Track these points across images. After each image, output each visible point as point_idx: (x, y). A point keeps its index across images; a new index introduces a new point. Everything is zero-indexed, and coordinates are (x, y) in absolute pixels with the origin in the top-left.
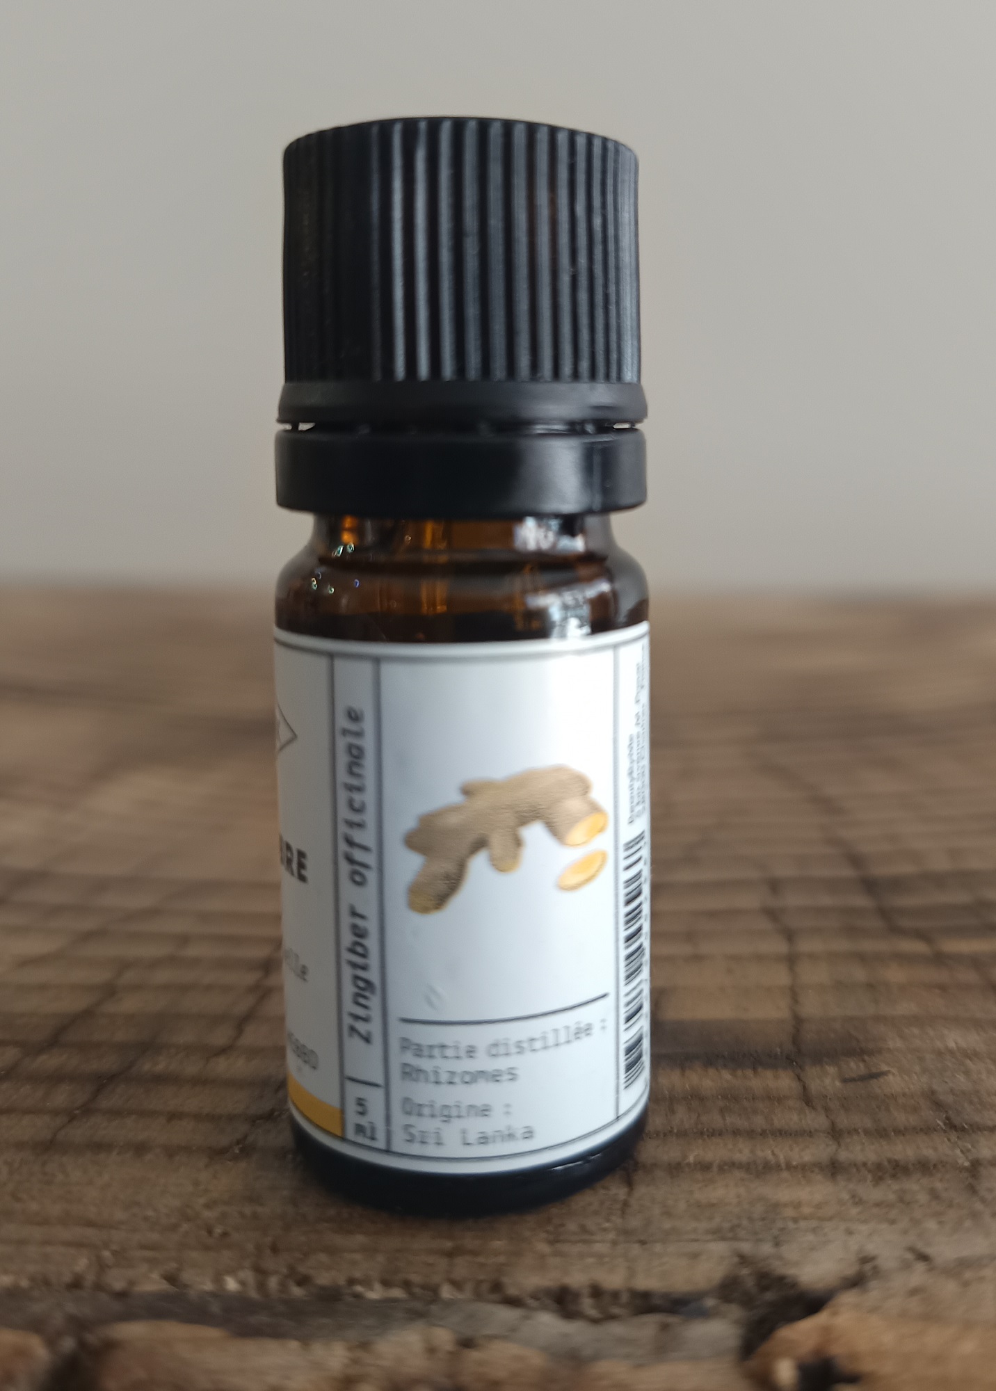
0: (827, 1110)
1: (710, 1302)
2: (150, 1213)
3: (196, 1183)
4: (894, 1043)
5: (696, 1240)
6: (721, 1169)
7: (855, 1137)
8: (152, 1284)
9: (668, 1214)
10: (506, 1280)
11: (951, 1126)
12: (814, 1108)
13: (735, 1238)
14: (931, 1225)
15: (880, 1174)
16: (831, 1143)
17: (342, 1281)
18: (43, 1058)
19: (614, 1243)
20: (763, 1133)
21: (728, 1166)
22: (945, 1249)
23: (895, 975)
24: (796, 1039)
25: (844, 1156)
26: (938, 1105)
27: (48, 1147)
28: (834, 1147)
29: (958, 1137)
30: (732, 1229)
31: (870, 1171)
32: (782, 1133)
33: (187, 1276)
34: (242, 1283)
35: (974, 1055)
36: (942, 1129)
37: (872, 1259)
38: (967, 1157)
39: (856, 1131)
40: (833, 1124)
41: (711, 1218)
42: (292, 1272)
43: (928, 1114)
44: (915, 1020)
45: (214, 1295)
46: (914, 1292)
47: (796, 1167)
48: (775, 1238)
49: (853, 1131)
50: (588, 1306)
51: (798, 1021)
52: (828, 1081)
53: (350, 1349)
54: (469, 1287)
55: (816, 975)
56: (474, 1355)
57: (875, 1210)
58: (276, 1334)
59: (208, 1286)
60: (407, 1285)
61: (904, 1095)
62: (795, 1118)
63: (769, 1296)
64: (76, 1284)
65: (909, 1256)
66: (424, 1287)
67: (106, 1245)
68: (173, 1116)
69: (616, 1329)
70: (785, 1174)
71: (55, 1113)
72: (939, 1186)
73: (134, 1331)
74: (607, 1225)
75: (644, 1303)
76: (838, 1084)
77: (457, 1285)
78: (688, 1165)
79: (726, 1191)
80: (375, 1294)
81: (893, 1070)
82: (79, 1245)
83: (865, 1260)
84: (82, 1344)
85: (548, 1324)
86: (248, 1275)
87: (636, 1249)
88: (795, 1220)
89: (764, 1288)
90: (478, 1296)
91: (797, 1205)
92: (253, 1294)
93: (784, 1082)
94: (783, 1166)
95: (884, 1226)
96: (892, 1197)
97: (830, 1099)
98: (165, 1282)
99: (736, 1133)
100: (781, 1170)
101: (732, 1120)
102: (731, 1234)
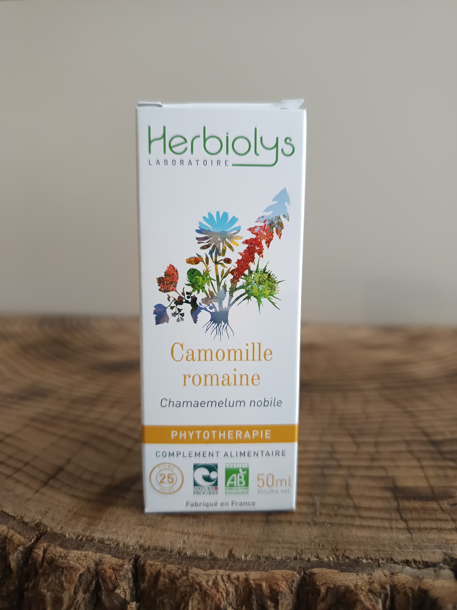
0: (449, 514)
1: (441, 564)
2: (303, 540)
3: (309, 532)
5: (433, 549)
6: (430, 529)
8: (314, 559)
9: (423, 541)
10: (393, 558)
12: (445, 513)
13: (441, 548)
16: (454, 523)
17: (356, 558)
19: (414, 549)
20: (436, 520)
21: (432, 529)
24: (433, 492)
30: (440, 546)
32: (440, 520)
33: (321, 556)
34: (333, 558)
40: (452, 518)
41: (434, 543)
42: (344, 555)
45: (329, 561)
47: (448, 530)
48: (451, 549)
50: (414, 564)
51: (432, 488)
52: (446, 505)
53: (367, 575)
54: (385, 560)
55: (430, 473)
56: (396, 577)
58: (349, 572)
59: (327, 560)
60: (371, 559)
62: (442, 516)
63: (454, 563)
64: (295, 559)
66: (376, 559)
67: (297, 549)
69: (425, 571)
70: (446, 532)
73: (316, 570)
74: (410, 544)
75: (427, 565)
76: (449, 506)
77: (383, 559)
78: (422, 528)
79: (433, 535)
80: (365, 561)
82: (292, 549)
84: (305, 573)
85: (408, 569)
86: (334, 556)
87: (420, 551)
88: (454, 544)
89: (452, 562)
90: (388, 562)
91: (452, 540)
92: (337, 561)
93: (434, 505)
94: (445, 529)
97: (448, 510)
98: (316, 558)
99: (430, 520)
101: (427, 516)
102: (439, 547)
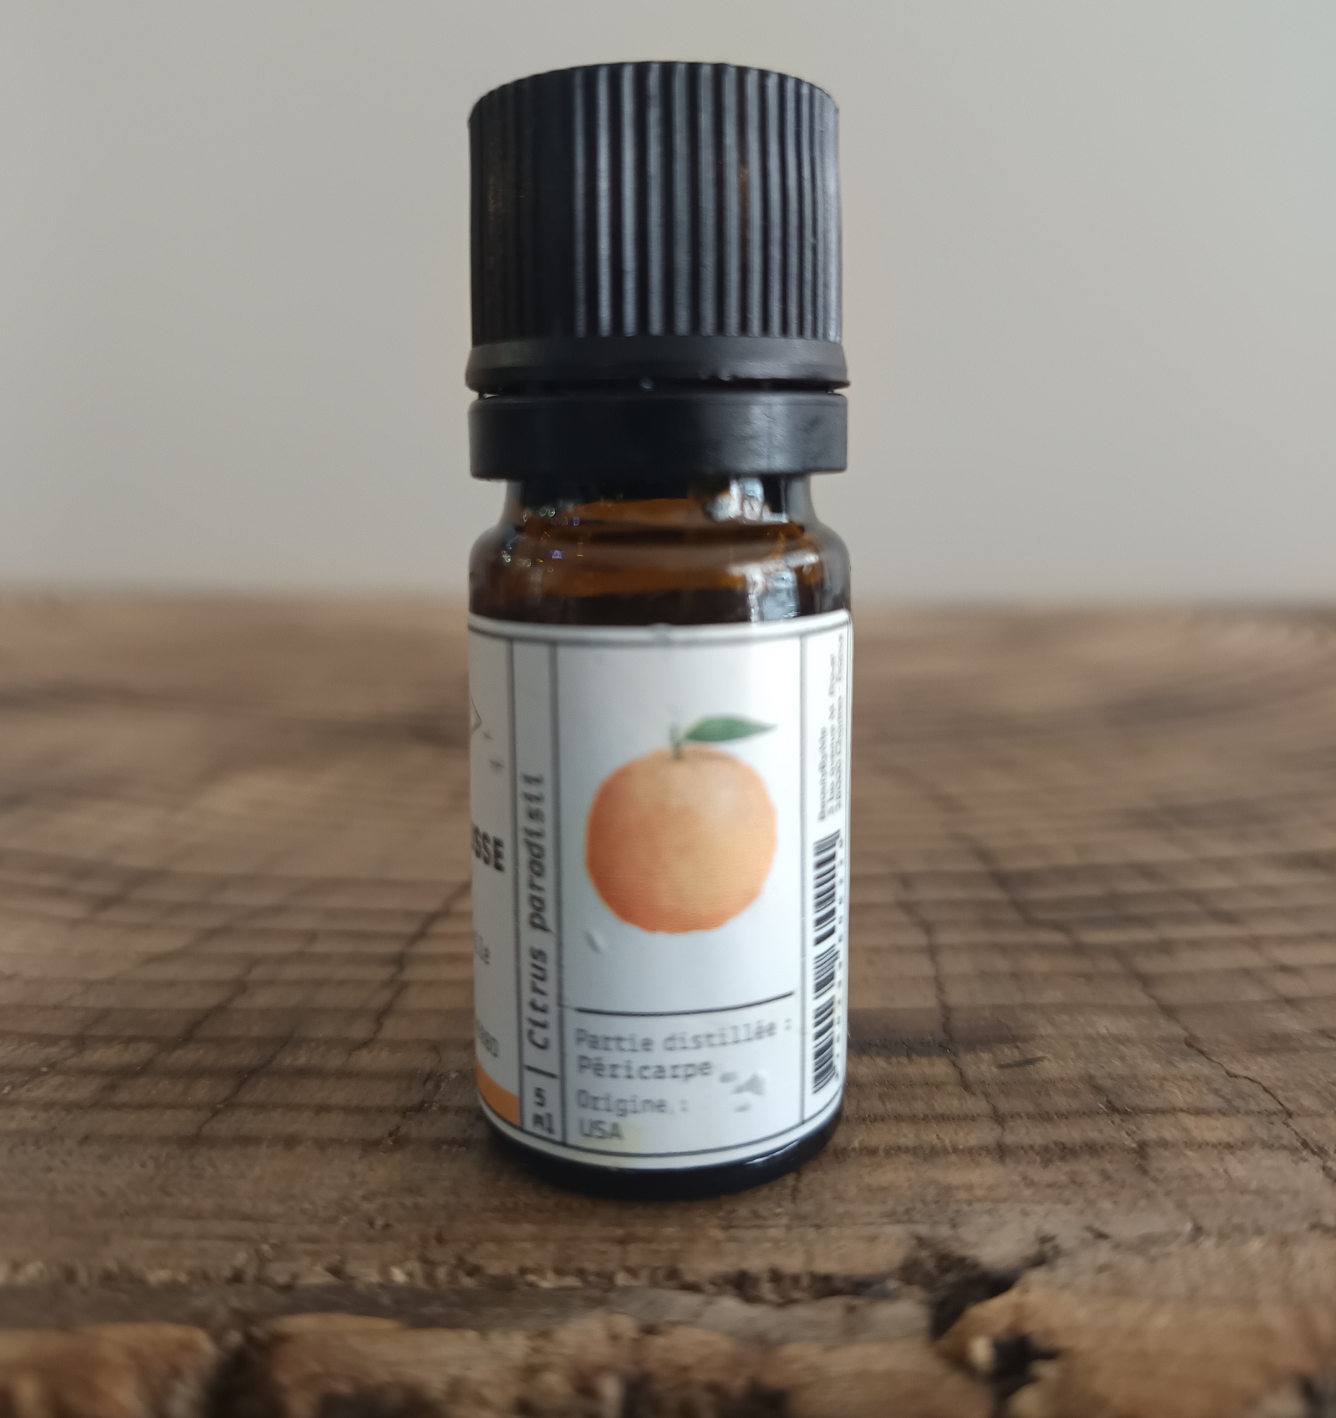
0: (987, 1095)
1: (892, 1284)
2: (306, 1206)
3: (352, 1175)
4: (1046, 1029)
5: (872, 1224)
6: (888, 1152)
7: (1019, 1121)
8: (316, 1277)
9: (839, 1198)
10: (681, 1266)
11: (1113, 1109)
12: (973, 1094)
13: (911, 1221)
14: (1106, 1205)
15: (1048, 1156)
16: (995, 1127)
17: (513, 1270)
18: (179, 1053)
19: (789, 1228)
20: (926, 1118)
21: (894, 1151)
22: (1125, 1227)
23: (1038, 964)
24: (946, 1027)
25: (1009, 1139)
26: (1098, 1089)
27: (193, 1141)
28: (997, 1131)
29: (1122, 1120)
30: (907, 1212)
31: (1038, 1154)
32: (944, 1118)
33: (352, 1268)
34: (410, 1275)
35: (1126, 1041)
36: (1104, 1112)
37: (1052, 1239)
38: (1133, 1139)
39: (1019, 1115)
40: (995, 1109)
41: (884, 1202)
42: (461, 1261)
43: (1089, 1098)
44: (1063, 1007)
45: (381, 1286)
46: (1102, 1269)
47: (962, 1151)
48: (952, 1220)
49: (1016, 1116)
50: (766, 1289)
51: (947, 1010)
52: (984, 1067)
53: (530, 1338)
54: (645, 1274)
55: (959, 965)
56: (659, 1342)
57: (1049, 1191)
58: (452, 1324)
59: (374, 1278)
60: (581, 1273)
61: (1062, 1079)
62: (956, 1103)
63: (951, 1278)
64: (237, 1278)
65: (1088, 1235)
66: (599, 1275)
67: (264, 1239)
68: (322, 1109)
69: (803, 1312)
70: (953, 1158)
71: (197, 1107)
72: (1109, 1167)
73: (302, 1324)
74: (779, 1210)
75: (825, 1287)
76: (994, 1069)
77: (632, 1272)
78: (854, 1149)
79: (896, 1175)
80: (548, 1282)
81: (1048, 1056)
82: (236, 1239)
83: (1044, 1240)
84: (249, 1338)
85: (731, 1307)
86: (415, 1266)
87: (811, 1233)
88: (969, 1203)
89: (945, 1270)
90: (654, 1283)
91: (969, 1188)
92: (421, 1284)
93: (939, 1068)
94: (950, 1149)
95: (1060, 1207)
96: (1063, 1178)
97: (988, 1085)
98: (329, 1274)
99: (899, 1118)
100: (948, 1153)
101: (892, 1106)
102: (906, 1216)
